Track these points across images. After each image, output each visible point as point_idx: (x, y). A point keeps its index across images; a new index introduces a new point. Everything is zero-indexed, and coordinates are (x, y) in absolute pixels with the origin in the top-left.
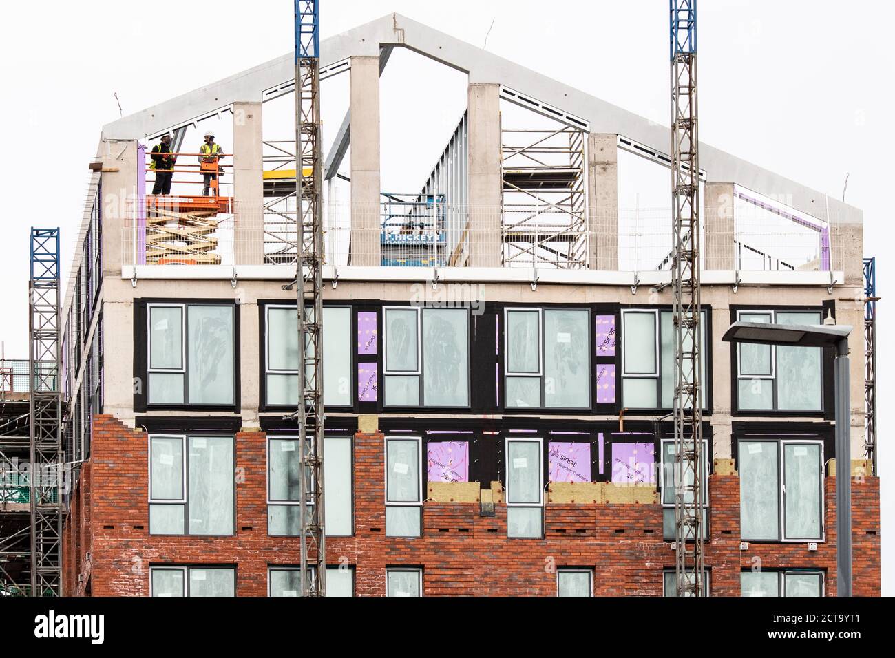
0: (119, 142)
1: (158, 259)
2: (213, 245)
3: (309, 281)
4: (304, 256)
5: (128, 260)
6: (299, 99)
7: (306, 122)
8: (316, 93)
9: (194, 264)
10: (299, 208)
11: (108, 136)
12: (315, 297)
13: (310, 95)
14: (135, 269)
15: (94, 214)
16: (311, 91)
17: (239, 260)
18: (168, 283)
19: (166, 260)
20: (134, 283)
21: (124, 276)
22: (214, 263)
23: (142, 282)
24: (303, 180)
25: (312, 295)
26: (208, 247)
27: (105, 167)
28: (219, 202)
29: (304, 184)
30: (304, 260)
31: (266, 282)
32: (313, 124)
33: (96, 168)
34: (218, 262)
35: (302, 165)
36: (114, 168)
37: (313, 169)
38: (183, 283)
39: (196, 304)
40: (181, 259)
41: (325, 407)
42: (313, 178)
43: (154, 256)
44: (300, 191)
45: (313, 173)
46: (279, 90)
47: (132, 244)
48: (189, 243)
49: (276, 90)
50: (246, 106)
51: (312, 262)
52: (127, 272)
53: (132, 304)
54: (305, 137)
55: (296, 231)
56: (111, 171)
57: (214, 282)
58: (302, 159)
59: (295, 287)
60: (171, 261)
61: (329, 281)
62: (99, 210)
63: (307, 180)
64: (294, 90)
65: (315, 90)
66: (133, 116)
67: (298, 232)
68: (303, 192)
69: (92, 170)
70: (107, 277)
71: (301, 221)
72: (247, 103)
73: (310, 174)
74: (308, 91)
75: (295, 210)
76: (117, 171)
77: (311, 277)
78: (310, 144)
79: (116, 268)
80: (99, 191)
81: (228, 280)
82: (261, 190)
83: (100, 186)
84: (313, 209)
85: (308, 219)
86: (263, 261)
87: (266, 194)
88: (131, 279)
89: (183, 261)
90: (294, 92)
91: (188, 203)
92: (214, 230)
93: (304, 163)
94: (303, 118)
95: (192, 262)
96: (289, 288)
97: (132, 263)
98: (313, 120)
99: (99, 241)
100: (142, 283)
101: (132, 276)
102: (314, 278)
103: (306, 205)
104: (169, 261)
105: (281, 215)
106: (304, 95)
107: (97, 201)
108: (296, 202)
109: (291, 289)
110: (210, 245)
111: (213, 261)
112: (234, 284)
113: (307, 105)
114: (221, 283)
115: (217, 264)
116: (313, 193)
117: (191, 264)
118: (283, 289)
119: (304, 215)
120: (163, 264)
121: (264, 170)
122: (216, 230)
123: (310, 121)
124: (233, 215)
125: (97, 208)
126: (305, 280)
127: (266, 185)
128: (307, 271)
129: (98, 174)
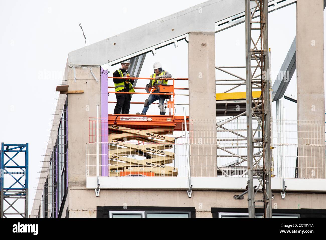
0: (84, 68)
1: (120, 171)
2: (170, 158)
3: (259, 192)
4: (254, 169)
5: (92, 173)
6: (249, 30)
7: (255, 49)
8: (264, 24)
9: (153, 176)
10: (249, 126)
11: (73, 62)
12: (265, 206)
13: (259, 26)
14: (98, 181)
15: (60, 131)
16: (260, 23)
17: (194, 172)
18: (129, 193)
19: (127, 172)
20: (97, 193)
21: (88, 187)
22: (171, 175)
23: (105, 191)
24: (253, 101)
25: (262, 204)
26: (166, 161)
27: (70, 89)
28: (176, 121)
29: (253, 105)
30: (254, 172)
31: (219, 192)
32: (261, 52)
33: (62, 90)
34: (175, 174)
35: (252, 88)
36: (79, 90)
37: (262, 92)
38: (142, 193)
39: (154, 212)
40: (144, 171)
42: (262, 99)
43: (116, 169)
44: (250, 111)
45: (262, 95)
46: (230, 21)
47: (96, 158)
48: (148, 157)
49: (228, 22)
50: (200, 36)
51: (262, 174)
52: (91, 183)
53: (96, 212)
54: (254, 63)
55: (246, 146)
56: (76, 93)
57: (171, 192)
58: (252, 83)
59: (246, 197)
60: (132, 173)
61: (278, 192)
62: (65, 128)
63: (256, 101)
64: (243, 22)
65: (264, 21)
66: (96, 44)
67: (248, 148)
68: (253, 112)
69: (59, 92)
70: (73, 188)
71: (252, 138)
72: (201, 33)
73: (259, 96)
74: (257, 23)
75: (245, 128)
76: (81, 93)
77: (261, 188)
78: (259, 69)
79: (80, 179)
80: (65, 110)
81: (184, 191)
82: (214, 110)
83: (66, 106)
84: (262, 127)
85: (258, 136)
86: (216, 173)
87: (219, 114)
88: (94, 190)
89: (142, 173)
90: (244, 23)
91: (147, 122)
92: (171, 146)
93: (253, 86)
94: (252, 47)
95: (150, 174)
96: (240, 198)
97: (95, 175)
98: (261, 48)
99: (65, 155)
100: (105, 193)
101: (95, 187)
102: (263, 189)
103: (255, 123)
104: (129, 173)
105: (233, 132)
106: (253, 26)
107: (63, 120)
108: (246, 121)
109: (243, 198)
110: (167, 159)
111: (170, 173)
112: (190, 194)
113: (255, 35)
114: (178, 193)
115: (174, 176)
116: (262, 113)
117: (150, 176)
118: (235, 199)
119: (254, 132)
120: (124, 176)
121: (216, 93)
122: (173, 145)
123: (259, 49)
124: (188, 132)
125: (63, 126)
126: (255, 191)
127: (218, 106)
128: (257, 183)
129: (64, 96)
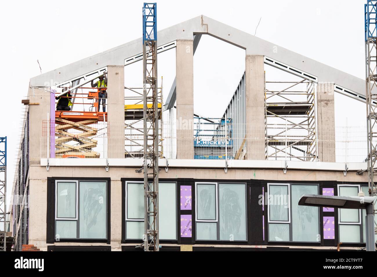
0: (39, 88)
1: (62, 155)
3: (151, 168)
4: (147, 153)
5: (44, 155)
6: (145, 64)
7: (149, 77)
8: (155, 60)
9: (84, 158)
10: (145, 125)
11: (33, 84)
12: (154, 177)
13: (151, 62)
14: (48, 161)
15: (26, 128)
16: (152, 60)
17: (109, 156)
18: (68, 169)
19: (67, 155)
20: (48, 169)
21: (42, 164)
22: (95, 157)
23: (53, 168)
24: (147, 110)
25: (152, 176)
27: (31, 102)
29: (148, 112)
30: (147, 155)
31: (126, 168)
32: (153, 78)
33: (26, 102)
34: (98, 157)
35: (147, 101)
36: (36, 102)
37: (153, 104)
38: (76, 169)
39: (84, 181)
40: (78, 155)
41: (159, 241)
42: (153, 109)
43: (60, 153)
44: (146, 116)
45: (153, 106)
46: (134, 59)
47: (47, 146)
49: (133, 59)
50: (115, 68)
51: (153, 157)
52: (44, 162)
53: (47, 181)
54: (148, 86)
55: (143, 139)
56: (35, 105)
57: (95, 168)
58: (147, 98)
59: (143, 171)
60: (70, 156)
61: (164, 168)
62: (28, 127)
63: (150, 110)
64: (142, 59)
65: (155, 59)
66: (48, 73)
67: (144, 140)
68: (147, 117)
69: (23, 104)
70: (32, 165)
71: (146, 134)
72: (115, 66)
73: (151, 107)
74: (150, 60)
75: (143, 127)
76: (38, 105)
77: (152, 165)
78: (151, 90)
79: (37, 160)
80: (28, 116)
81: (104, 167)
82: (123, 115)
83: (28, 113)
84: (153, 127)
86: (124, 156)
87: (126, 118)
88: (46, 166)
89: (77, 156)
90: (142, 60)
93: (148, 100)
94: (147, 75)
95: (82, 157)
96: (140, 172)
97: (46, 157)
98: (153, 76)
99: (28, 144)
100: (53, 169)
101: (46, 165)
102: (153, 166)
103: (149, 124)
104: (68, 156)
105: (137, 129)
106: (148, 62)
107: (27, 121)
108: (143, 123)
109: (141, 172)
111: (94, 156)
112: (107, 169)
114: (99, 169)
115: (97, 157)
116: (153, 117)
117: (82, 158)
118: (136, 172)
119: (148, 130)
120: (65, 158)
121: (125, 105)
123: (152, 76)
126: (148, 167)
127: (126, 113)
128: (149, 162)
129: (27, 106)
